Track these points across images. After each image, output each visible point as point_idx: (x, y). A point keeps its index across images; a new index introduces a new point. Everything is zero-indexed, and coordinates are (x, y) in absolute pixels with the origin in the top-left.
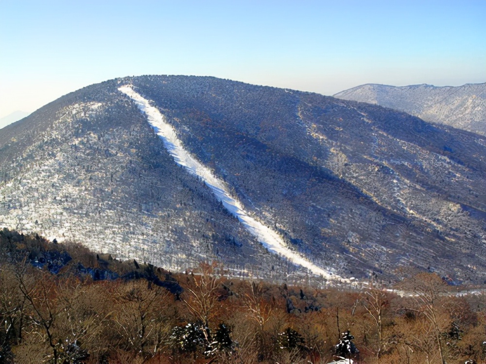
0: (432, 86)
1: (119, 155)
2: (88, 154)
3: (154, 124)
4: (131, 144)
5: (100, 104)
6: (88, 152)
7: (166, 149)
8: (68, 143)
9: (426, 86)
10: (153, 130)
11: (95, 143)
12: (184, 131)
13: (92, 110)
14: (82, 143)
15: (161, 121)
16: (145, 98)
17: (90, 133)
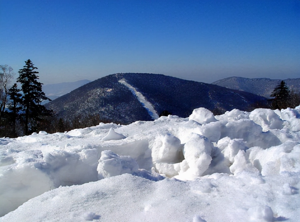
0: (269, 79)
1: (126, 117)
2: (110, 117)
3: (141, 101)
4: (131, 112)
5: (111, 89)
6: (109, 115)
7: (150, 115)
8: (98, 110)
9: (266, 79)
10: (141, 105)
11: (112, 111)
12: (157, 105)
13: (108, 93)
14: (105, 110)
15: (144, 100)
16: (133, 87)
17: (109, 105)
